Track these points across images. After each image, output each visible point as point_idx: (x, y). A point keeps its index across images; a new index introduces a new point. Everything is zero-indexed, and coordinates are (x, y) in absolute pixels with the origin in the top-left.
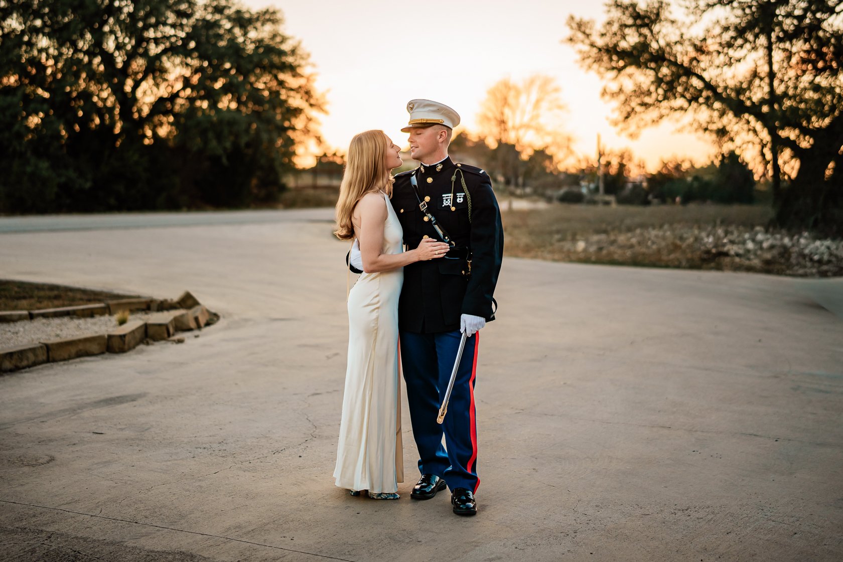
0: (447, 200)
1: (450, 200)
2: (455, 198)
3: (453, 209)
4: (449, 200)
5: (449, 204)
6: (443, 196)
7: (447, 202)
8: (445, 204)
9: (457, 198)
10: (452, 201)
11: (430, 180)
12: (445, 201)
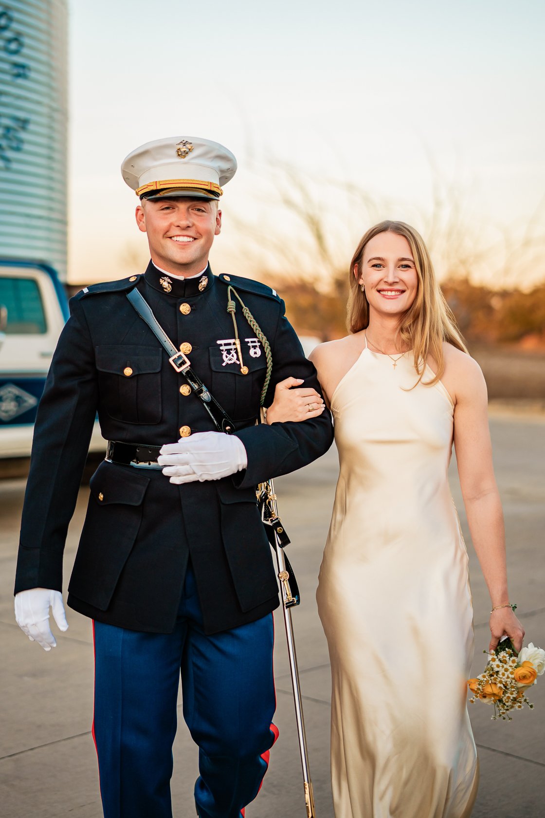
0: (229, 352)
1: (237, 353)
2: (245, 348)
3: (245, 370)
4: (233, 352)
5: (234, 359)
6: (219, 342)
7: (229, 357)
8: (228, 359)
9: (249, 348)
10: (240, 354)
11: (185, 308)
12: (225, 353)
